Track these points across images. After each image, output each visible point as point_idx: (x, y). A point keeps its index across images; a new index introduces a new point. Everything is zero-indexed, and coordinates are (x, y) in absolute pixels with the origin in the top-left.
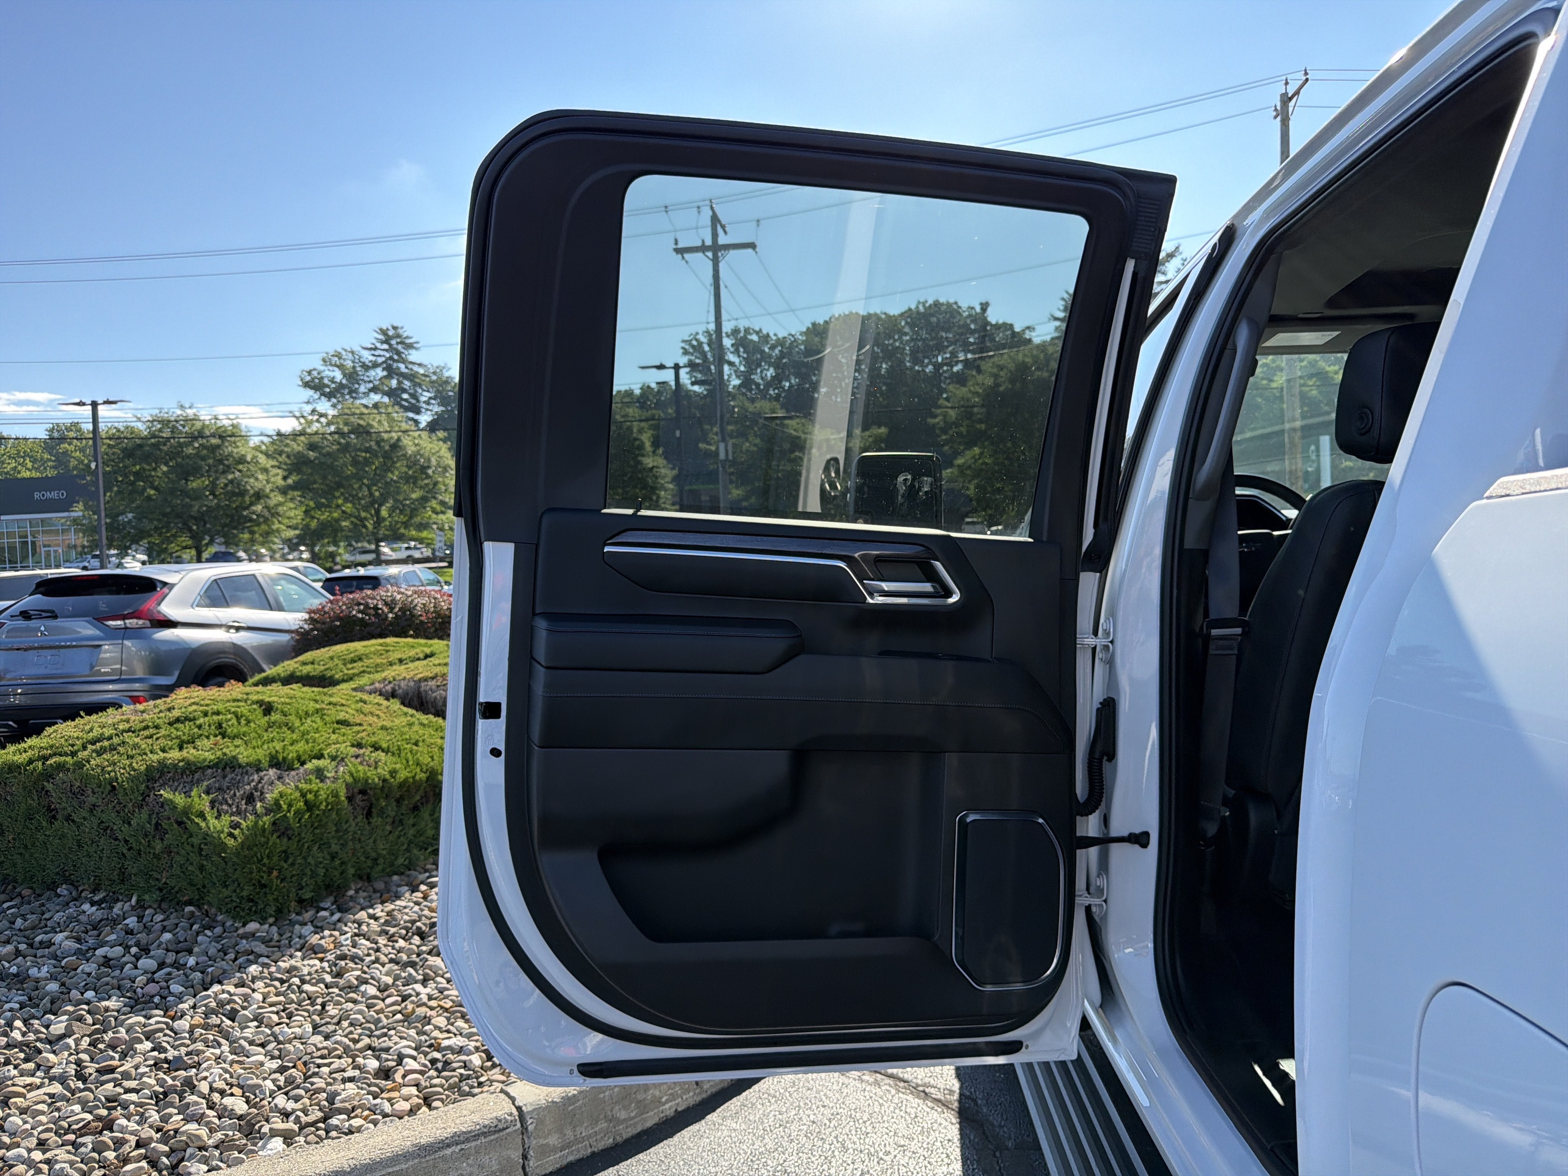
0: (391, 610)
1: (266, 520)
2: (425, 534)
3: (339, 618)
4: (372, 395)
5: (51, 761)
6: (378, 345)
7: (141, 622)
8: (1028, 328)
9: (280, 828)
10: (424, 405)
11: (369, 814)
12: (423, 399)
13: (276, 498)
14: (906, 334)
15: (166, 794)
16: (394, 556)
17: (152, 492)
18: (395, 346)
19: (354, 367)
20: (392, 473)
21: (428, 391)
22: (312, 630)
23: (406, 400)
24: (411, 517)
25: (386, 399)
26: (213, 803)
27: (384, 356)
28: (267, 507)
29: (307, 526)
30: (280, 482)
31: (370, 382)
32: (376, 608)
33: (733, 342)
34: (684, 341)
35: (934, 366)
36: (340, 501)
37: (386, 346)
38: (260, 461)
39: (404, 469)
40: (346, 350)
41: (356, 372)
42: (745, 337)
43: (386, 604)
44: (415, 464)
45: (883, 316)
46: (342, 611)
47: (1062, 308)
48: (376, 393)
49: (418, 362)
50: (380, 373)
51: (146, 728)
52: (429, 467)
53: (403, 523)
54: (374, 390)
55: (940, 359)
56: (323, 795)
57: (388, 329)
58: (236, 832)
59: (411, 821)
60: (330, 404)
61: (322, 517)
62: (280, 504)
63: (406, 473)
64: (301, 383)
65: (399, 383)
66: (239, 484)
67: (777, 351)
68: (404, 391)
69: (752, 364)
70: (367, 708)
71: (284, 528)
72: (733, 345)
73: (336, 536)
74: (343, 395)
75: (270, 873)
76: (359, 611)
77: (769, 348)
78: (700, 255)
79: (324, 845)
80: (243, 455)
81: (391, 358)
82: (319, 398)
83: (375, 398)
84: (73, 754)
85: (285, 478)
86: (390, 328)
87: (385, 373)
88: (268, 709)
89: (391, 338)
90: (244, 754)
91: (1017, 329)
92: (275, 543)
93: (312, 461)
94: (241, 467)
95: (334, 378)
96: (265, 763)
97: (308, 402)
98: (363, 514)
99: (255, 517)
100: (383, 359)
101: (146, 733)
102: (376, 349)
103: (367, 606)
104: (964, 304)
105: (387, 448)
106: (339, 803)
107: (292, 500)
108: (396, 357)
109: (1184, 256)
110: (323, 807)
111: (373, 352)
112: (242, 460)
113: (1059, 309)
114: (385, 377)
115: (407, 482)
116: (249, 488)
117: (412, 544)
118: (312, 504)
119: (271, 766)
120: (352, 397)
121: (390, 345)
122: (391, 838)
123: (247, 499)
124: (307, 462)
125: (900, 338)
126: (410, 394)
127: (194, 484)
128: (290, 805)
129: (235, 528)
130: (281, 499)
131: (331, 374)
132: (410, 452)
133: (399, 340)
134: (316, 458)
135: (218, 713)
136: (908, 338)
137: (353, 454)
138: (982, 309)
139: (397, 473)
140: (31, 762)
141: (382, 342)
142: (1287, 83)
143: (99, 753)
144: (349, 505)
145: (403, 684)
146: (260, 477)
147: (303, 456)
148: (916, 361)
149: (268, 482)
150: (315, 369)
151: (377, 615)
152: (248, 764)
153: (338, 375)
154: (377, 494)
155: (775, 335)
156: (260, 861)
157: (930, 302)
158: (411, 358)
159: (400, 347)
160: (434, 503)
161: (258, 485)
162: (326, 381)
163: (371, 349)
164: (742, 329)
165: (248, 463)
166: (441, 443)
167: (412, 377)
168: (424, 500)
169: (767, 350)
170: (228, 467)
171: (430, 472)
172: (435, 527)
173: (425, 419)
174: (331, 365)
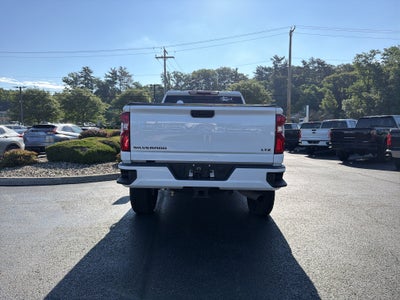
1: (56, 115)
2: (94, 120)
3: (87, 134)
7: (53, 133)
10: (94, 88)
13: (58, 110)
15: (74, 149)
19: (76, 77)
20: (87, 105)
21: (95, 84)
22: (82, 136)
23: (89, 86)
24: (92, 116)
25: (84, 86)
26: (81, 151)
28: (56, 112)
29: (66, 117)
36: (74, 112)
38: (54, 101)
39: (90, 104)
40: (74, 73)
42: (177, 74)
44: (93, 103)
45: (211, 70)
52: (96, 104)
54: (81, 83)
58: (84, 154)
60: (70, 86)
61: (70, 115)
64: (62, 81)
65: (88, 81)
66: (49, 106)
69: (178, 81)
71: (60, 117)
72: (173, 76)
74: (73, 84)
77: (183, 77)
80: (50, 99)
82: (67, 85)
85: (61, 105)
86: (86, 67)
89: (86, 70)
91: (245, 75)
94: (50, 102)
97: (64, 86)
98: (80, 115)
99: (53, 115)
100: (84, 75)
102: (82, 73)
104: (232, 68)
105: (86, 99)
107: (62, 111)
108: (87, 75)
110: (94, 152)
114: (84, 80)
115: (91, 107)
116: (52, 107)
117: (91, 122)
118: (67, 112)
119: (87, 147)
120: (76, 85)
123: (51, 110)
124: (66, 102)
126: (91, 84)
127: (38, 106)
128: (90, 151)
131: (70, 79)
132: (92, 100)
134: (69, 101)
136: (218, 76)
138: (236, 70)
148: (219, 82)
149: (56, 106)
150: (66, 77)
152: (84, 147)
154: (83, 110)
155: (185, 73)
157: (223, 67)
158: (91, 75)
159: (88, 72)
166: (99, 98)
168: (95, 112)
170: (47, 102)
173: (94, 91)
174: (70, 76)
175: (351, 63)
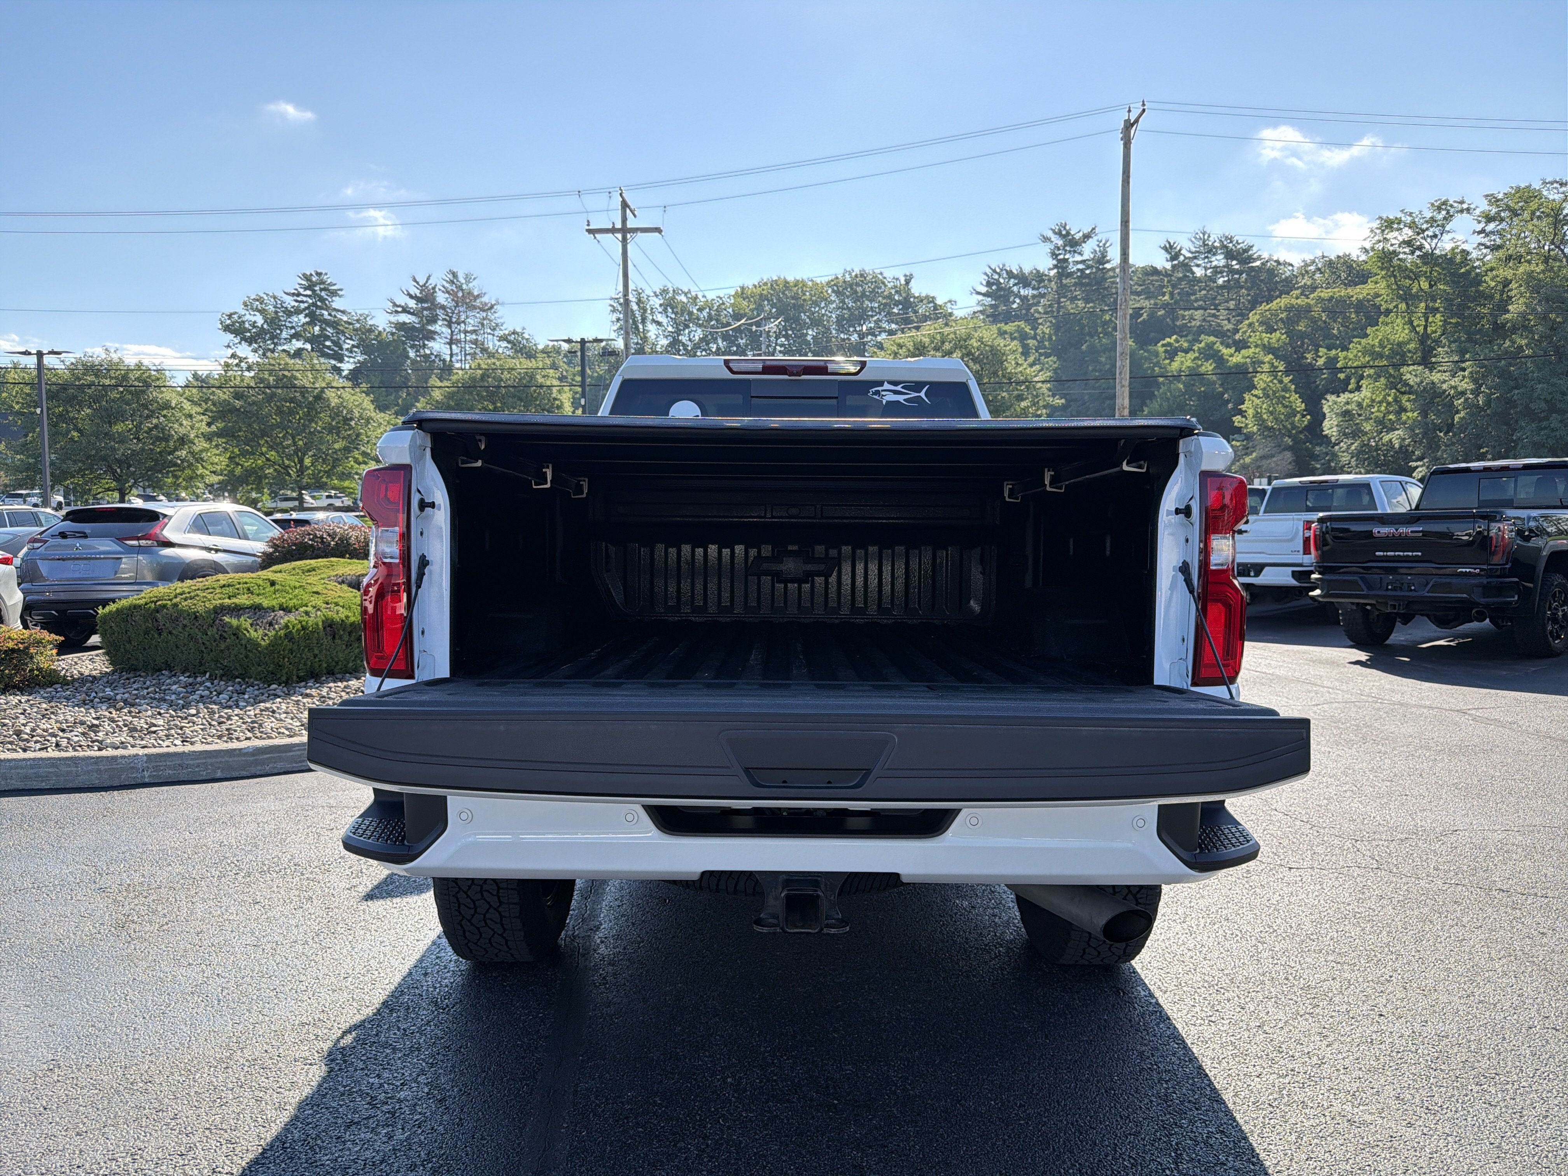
0: (333, 539)
1: (190, 465)
2: (346, 484)
3: (295, 544)
4: (294, 341)
5: (158, 603)
6: (301, 291)
7: (150, 542)
8: (950, 301)
9: (289, 636)
10: (346, 353)
11: (334, 638)
12: (346, 346)
13: (201, 444)
14: (832, 302)
15: (227, 619)
16: (315, 504)
17: (75, 434)
18: (318, 292)
19: (276, 312)
20: (316, 423)
21: (351, 339)
22: (274, 552)
23: (328, 347)
24: (334, 467)
25: (308, 346)
26: (252, 625)
27: (306, 302)
28: (192, 453)
29: (232, 472)
30: (204, 428)
31: (292, 328)
32: (322, 538)
33: (662, 302)
34: (612, 299)
35: (859, 335)
36: (264, 449)
37: (309, 292)
38: (185, 407)
39: (328, 419)
40: (267, 295)
41: (278, 318)
42: (673, 298)
43: (329, 535)
44: (339, 416)
45: (810, 283)
46: (297, 539)
47: (984, 283)
48: (298, 340)
49: (342, 309)
50: (302, 319)
51: (208, 589)
52: (351, 419)
53: (326, 472)
54: (296, 336)
55: (864, 328)
56: (310, 623)
57: (311, 275)
58: (266, 638)
59: (357, 645)
60: (250, 349)
61: (246, 464)
62: (207, 450)
63: (330, 424)
64: (220, 327)
65: (322, 330)
66: (163, 429)
67: (705, 313)
68: (327, 338)
69: (680, 326)
70: (329, 587)
71: (208, 473)
72: (661, 305)
73: (260, 482)
74: (265, 341)
75: (284, 659)
76: (310, 540)
77: (698, 310)
78: (610, 235)
79: (311, 650)
80: (168, 401)
81: (314, 304)
82: (240, 343)
83: (297, 344)
84: (171, 600)
85: (209, 424)
86: (314, 273)
87: (308, 319)
88: (273, 583)
89: (315, 284)
90: (266, 603)
91: (939, 302)
92: (199, 488)
93: (238, 410)
94: (165, 412)
95: (255, 322)
96: (277, 607)
97: (228, 346)
98: (287, 462)
99: (179, 462)
100: (306, 305)
101: (209, 591)
102: (299, 295)
103: (315, 536)
104: (889, 274)
105: (311, 399)
106: (318, 629)
107: (217, 446)
108: (319, 303)
109: (1099, 237)
110: (310, 629)
111: (295, 298)
112: (167, 406)
113: (982, 284)
114: (307, 323)
115: (330, 432)
116: (173, 433)
117: (333, 492)
118: (236, 450)
119: (280, 609)
120: (273, 343)
121: (314, 291)
122: (346, 652)
123: (171, 444)
124: (234, 410)
125: (826, 306)
126: (333, 342)
127: (119, 427)
128: (293, 627)
129: (160, 472)
130: (207, 445)
131: (253, 319)
132: (333, 404)
133: (322, 286)
134: (242, 406)
135: (246, 583)
136: (834, 305)
137: (278, 404)
138: (906, 280)
139: (320, 423)
140: (146, 604)
141: (306, 289)
142: (1129, 111)
143: (186, 599)
144: (273, 453)
145: (348, 577)
146: (184, 422)
147: (229, 403)
148: (841, 328)
149: (192, 428)
150: (235, 313)
151: (322, 542)
152: (268, 608)
153: (259, 320)
154: (301, 443)
155: (704, 296)
156: (278, 652)
157: (857, 271)
158: (335, 305)
159: (323, 294)
160: (356, 454)
161: (182, 431)
162: (247, 325)
163: (293, 295)
164: (671, 289)
165: (173, 409)
166: (364, 395)
167: (335, 324)
168: (347, 450)
169: (695, 311)
170: (153, 412)
171: (353, 423)
172: (356, 477)
173: (347, 366)
174: (252, 309)
175: (1356, 254)
